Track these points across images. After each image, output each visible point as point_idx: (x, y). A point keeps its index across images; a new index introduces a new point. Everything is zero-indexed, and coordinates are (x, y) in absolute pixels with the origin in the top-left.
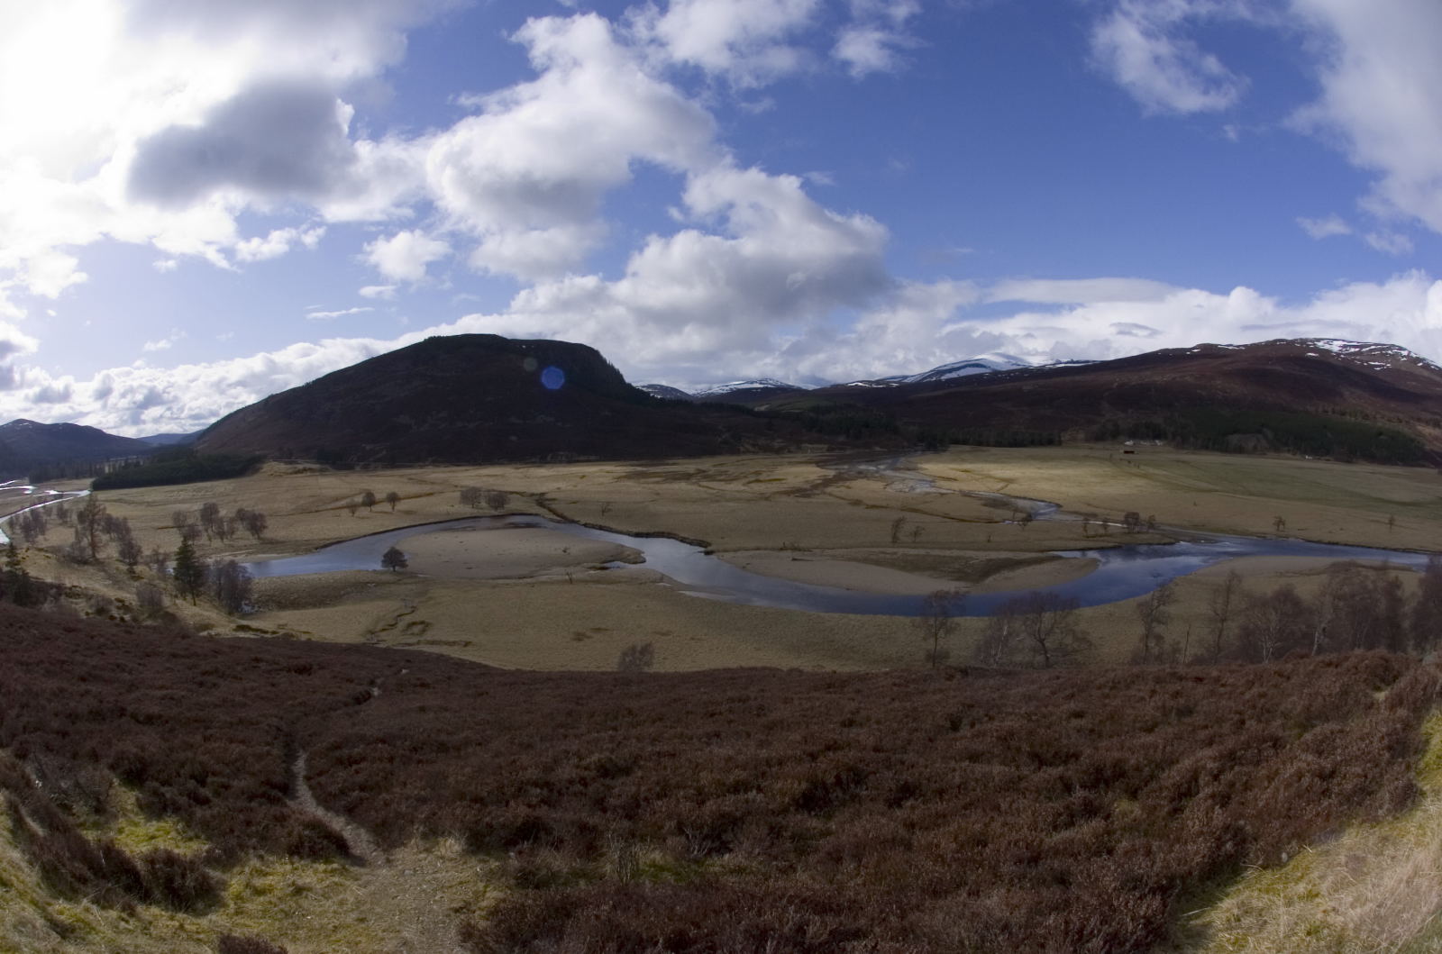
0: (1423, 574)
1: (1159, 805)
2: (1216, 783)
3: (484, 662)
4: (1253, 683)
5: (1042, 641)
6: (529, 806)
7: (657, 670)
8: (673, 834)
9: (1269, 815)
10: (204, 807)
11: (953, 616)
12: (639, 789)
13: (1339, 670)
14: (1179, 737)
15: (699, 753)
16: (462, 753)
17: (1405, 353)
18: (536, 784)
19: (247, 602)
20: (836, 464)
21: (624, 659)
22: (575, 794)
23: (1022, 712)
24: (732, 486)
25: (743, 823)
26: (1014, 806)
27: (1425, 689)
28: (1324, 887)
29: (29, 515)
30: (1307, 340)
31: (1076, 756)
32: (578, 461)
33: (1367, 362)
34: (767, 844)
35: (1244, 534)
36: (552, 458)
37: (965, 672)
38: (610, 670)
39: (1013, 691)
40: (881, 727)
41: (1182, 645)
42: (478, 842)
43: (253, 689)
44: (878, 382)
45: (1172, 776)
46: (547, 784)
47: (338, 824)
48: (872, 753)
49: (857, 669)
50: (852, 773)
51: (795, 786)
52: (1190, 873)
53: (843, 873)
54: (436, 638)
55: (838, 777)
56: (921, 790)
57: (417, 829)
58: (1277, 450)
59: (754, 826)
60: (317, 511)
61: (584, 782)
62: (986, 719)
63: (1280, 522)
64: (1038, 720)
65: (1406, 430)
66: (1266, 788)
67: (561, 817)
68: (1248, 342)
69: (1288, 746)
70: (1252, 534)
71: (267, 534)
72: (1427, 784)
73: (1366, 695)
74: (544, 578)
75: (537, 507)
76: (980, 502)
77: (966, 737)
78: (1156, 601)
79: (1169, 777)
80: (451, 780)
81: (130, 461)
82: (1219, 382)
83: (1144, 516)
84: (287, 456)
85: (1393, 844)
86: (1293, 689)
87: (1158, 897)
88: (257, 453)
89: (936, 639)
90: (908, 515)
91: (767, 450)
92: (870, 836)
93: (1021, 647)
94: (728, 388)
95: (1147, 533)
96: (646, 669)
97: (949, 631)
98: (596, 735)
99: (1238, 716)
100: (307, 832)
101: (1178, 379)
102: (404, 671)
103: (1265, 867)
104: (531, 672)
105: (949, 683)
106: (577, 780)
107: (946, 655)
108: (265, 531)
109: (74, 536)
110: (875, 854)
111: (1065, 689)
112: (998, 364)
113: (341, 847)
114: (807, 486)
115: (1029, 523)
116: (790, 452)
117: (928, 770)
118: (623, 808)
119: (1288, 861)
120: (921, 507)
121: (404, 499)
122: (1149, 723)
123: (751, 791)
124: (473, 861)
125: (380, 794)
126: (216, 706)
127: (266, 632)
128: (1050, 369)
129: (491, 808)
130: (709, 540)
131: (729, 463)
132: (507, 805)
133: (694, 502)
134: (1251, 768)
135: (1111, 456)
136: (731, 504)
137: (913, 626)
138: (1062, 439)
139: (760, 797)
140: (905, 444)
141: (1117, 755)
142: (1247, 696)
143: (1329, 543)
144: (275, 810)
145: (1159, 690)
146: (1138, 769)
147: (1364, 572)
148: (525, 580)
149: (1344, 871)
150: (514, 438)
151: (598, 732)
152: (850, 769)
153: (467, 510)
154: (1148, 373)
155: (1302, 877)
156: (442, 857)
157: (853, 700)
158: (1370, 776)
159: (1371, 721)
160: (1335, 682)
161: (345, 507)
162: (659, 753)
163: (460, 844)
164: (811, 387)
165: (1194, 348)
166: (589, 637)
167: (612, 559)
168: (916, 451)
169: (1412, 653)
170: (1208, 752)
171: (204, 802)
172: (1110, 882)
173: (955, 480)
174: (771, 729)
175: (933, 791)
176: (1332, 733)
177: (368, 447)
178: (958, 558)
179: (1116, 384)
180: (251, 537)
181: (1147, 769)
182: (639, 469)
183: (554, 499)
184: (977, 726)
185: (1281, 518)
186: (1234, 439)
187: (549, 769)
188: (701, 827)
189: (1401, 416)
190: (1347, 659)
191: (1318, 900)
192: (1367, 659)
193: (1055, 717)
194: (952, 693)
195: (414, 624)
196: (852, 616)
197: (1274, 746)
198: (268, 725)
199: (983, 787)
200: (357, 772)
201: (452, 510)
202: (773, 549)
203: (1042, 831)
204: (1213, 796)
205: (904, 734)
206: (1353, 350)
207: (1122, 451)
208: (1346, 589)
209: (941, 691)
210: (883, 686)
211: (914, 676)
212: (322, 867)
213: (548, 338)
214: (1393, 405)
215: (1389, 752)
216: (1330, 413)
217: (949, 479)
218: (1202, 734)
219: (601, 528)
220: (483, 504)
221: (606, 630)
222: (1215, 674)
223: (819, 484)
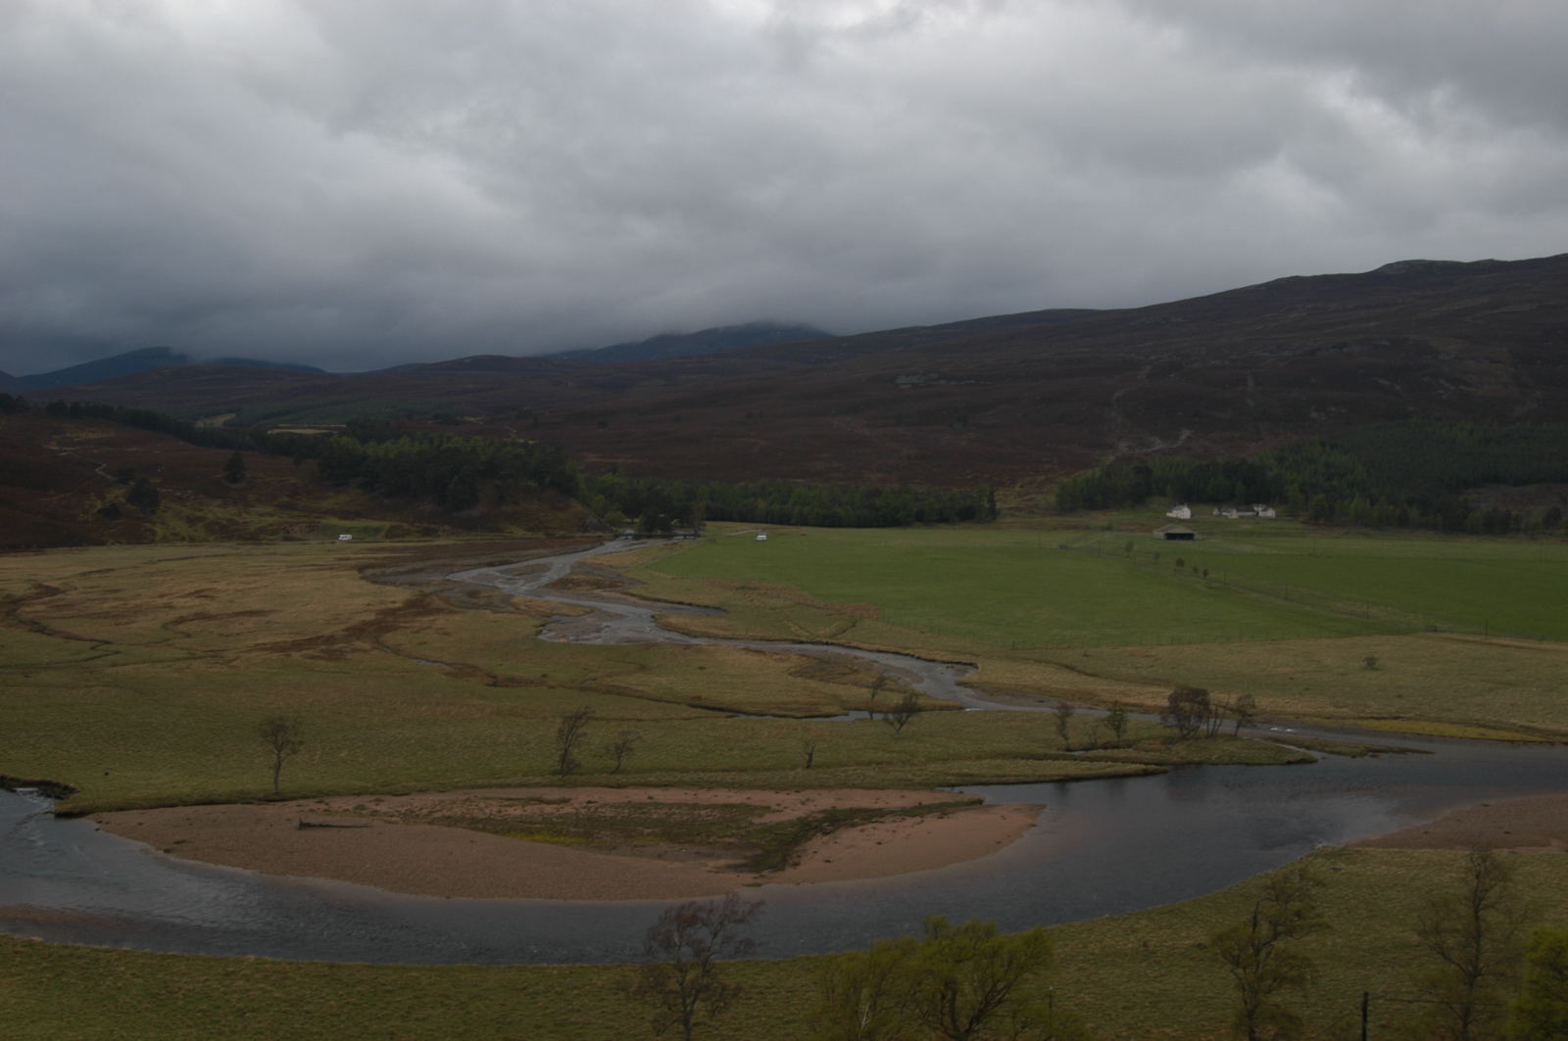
83: (1221, 694)
90: (597, 702)
91: (225, 532)
95: (1234, 735)
114: (337, 629)
115: (911, 719)
116: (287, 539)
138: (998, 505)
186: (1484, 500)
207: (1159, 534)
223: (371, 623)
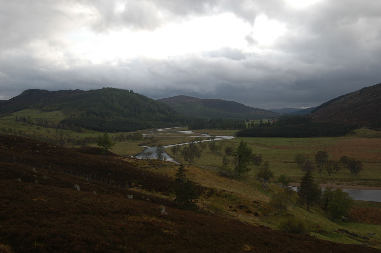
29: (188, 146)
81: (263, 122)
109: (222, 161)
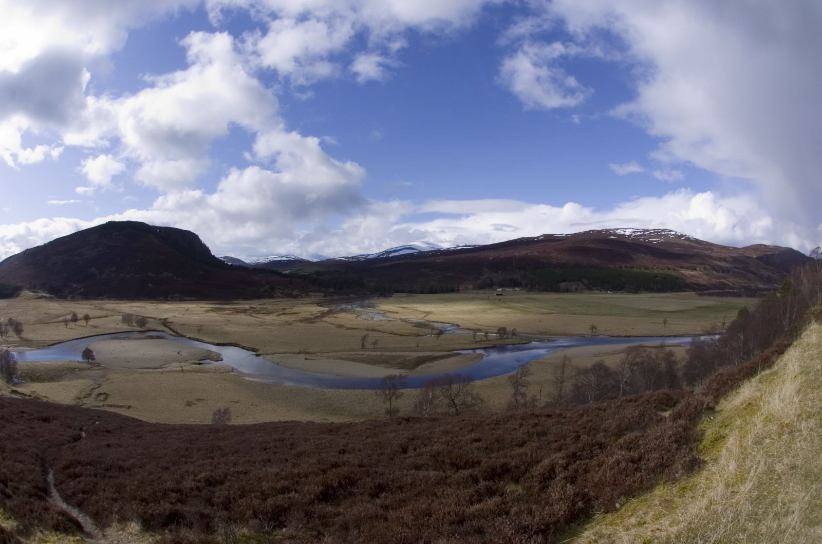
0: (688, 347)
1: (533, 486)
2: (566, 471)
3: (139, 418)
4: (583, 415)
5: (453, 400)
6: (171, 503)
7: (234, 424)
8: (251, 518)
9: (603, 485)
10: (10, 500)
11: (399, 389)
12: (229, 493)
13: (637, 403)
14: (539, 448)
15: (260, 471)
16: (132, 472)
17: (672, 233)
18: (173, 491)
19: (15, 376)
20: (329, 304)
21: (215, 417)
22: (196, 496)
23: (443, 440)
24: (270, 316)
25: (290, 511)
26: (445, 493)
27: (696, 407)
28: (648, 519)
30: (610, 230)
31: (479, 463)
32: (186, 300)
33: (647, 239)
34: (305, 522)
35: (571, 335)
36: (171, 298)
37: (408, 420)
38: (207, 423)
39: (437, 429)
40: (362, 453)
41: (538, 397)
42: (148, 524)
43: (22, 430)
44: (352, 258)
45: (537, 470)
46: (178, 491)
47: (75, 513)
48: (358, 468)
49: (346, 420)
50: (347, 480)
51: (316, 488)
52: (558, 521)
53: (351, 536)
54: (113, 403)
55: (339, 482)
56: (389, 488)
57: (115, 517)
58: (590, 289)
59: (296, 512)
60: (48, 323)
61: (199, 489)
62: (422, 446)
63: (593, 328)
64: (453, 445)
65: (673, 273)
66: (598, 471)
67: (190, 509)
68: (573, 232)
69: (609, 447)
70: (576, 335)
71: (24, 335)
72: (707, 456)
73: (657, 415)
74: (167, 369)
75: (163, 327)
76: (412, 325)
77: (412, 456)
78: (519, 376)
79: (536, 470)
80: (128, 488)
82: (554, 255)
83: (509, 329)
84: (33, 288)
85: (690, 490)
86: (608, 416)
87: (541, 536)
88: (19, 284)
89: (391, 402)
90: (370, 333)
91: (289, 296)
92: (363, 514)
93: (440, 404)
94: (268, 260)
95: (512, 338)
96: (228, 423)
97: (398, 397)
98: (202, 462)
99: (575, 434)
100: (60, 518)
101: (529, 254)
102: (97, 423)
103: (607, 512)
104: (164, 424)
105: (399, 426)
106: (195, 488)
107: (398, 411)
108: (22, 333)
110: (367, 525)
111: (468, 427)
112: (423, 248)
113: (79, 527)
114: (312, 317)
115: (441, 336)
116: (302, 297)
117: (392, 476)
118: (222, 503)
119: (621, 507)
120: (378, 328)
121: (93, 318)
122: (521, 442)
123: (292, 492)
124: (147, 535)
125: (93, 496)
126: (6, 439)
127: (26, 395)
128: (453, 250)
129: (151, 504)
130: (258, 348)
131: (268, 304)
132: (159, 503)
133: (249, 326)
134: (587, 461)
135: (489, 297)
136: (270, 327)
137: (377, 395)
138: (459, 288)
139: (297, 495)
140: (368, 293)
141: (503, 461)
142: (580, 423)
143: (625, 337)
144: (42, 503)
145: (524, 424)
146: (516, 467)
147: (649, 350)
148: (158, 370)
149: (660, 509)
150: (150, 285)
151: (203, 460)
152: (346, 478)
153: (125, 327)
154: (512, 251)
155: (632, 515)
156: (131, 534)
157: (344, 438)
158: (665, 457)
159: (661, 429)
160: (635, 410)
161: (61, 322)
162: (238, 472)
163: (138, 525)
164: (315, 260)
165: (540, 237)
166: (195, 404)
167: (203, 358)
168: (374, 297)
169: (687, 388)
170: (558, 455)
171: (9, 497)
172: (508, 531)
173: (397, 313)
174: (300, 456)
175: (396, 488)
176: (636, 437)
177: (74, 286)
178: (400, 356)
179: (492, 258)
180: (16, 336)
181: (523, 467)
182: (218, 306)
183: (172, 322)
184: (418, 450)
185: (593, 326)
186: (563, 285)
187: (178, 482)
188: (267, 513)
189: (670, 266)
190: (641, 397)
191: (646, 525)
192: (655, 396)
193: (463, 443)
194: (401, 432)
195: (100, 394)
196: (341, 391)
197: (600, 448)
198: (32, 453)
199: (425, 484)
200: (79, 483)
201: (117, 326)
202: (294, 353)
203: (463, 505)
204: (565, 478)
205: (375, 456)
206: (639, 233)
207: (495, 294)
208: (638, 360)
209: (395, 431)
210: (361, 430)
211: (378, 424)
212: (72, 538)
213: (172, 227)
214: (664, 261)
215: (676, 443)
216: (623, 268)
217: (394, 312)
218: (554, 445)
219: (198, 340)
220: (134, 324)
221: (204, 400)
222: (558, 412)
223: (319, 316)
